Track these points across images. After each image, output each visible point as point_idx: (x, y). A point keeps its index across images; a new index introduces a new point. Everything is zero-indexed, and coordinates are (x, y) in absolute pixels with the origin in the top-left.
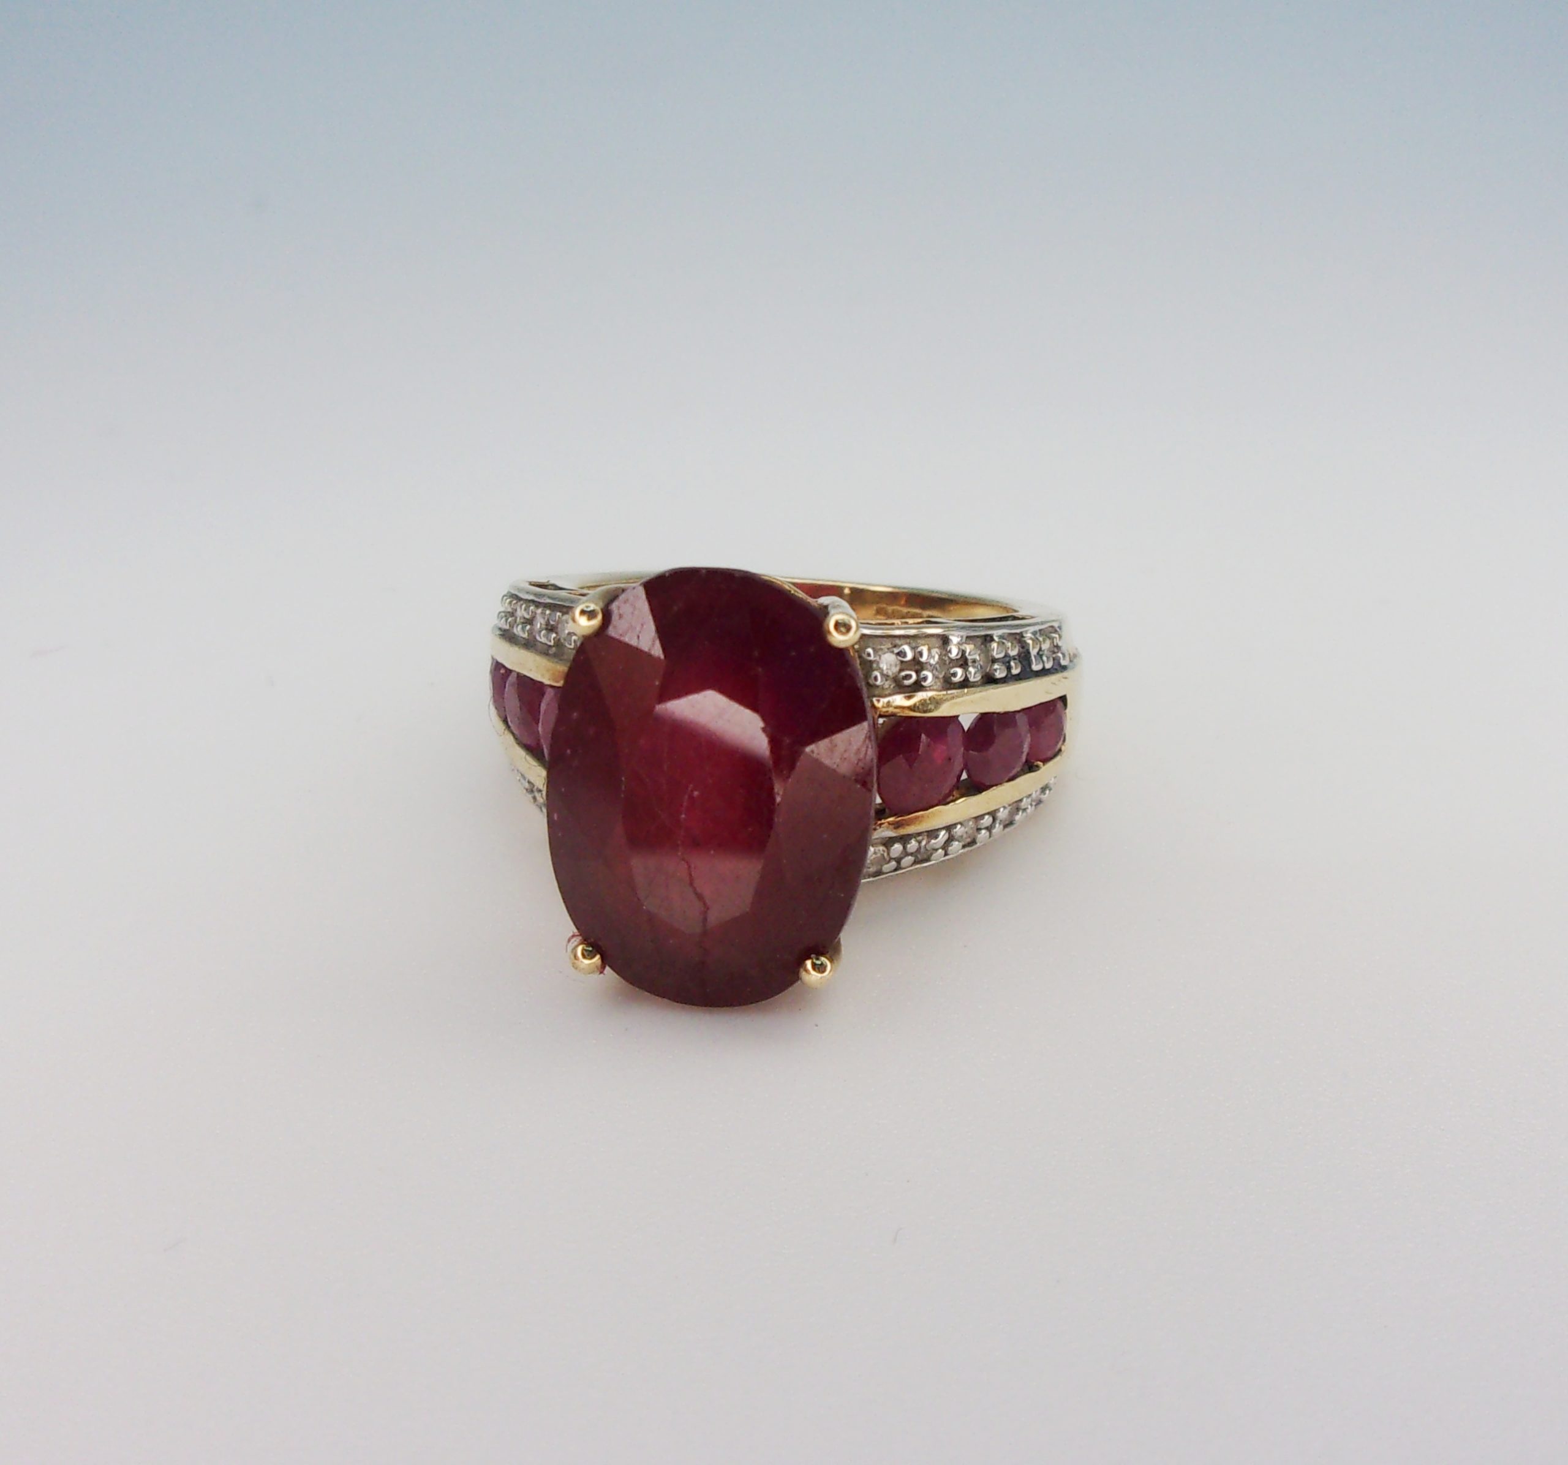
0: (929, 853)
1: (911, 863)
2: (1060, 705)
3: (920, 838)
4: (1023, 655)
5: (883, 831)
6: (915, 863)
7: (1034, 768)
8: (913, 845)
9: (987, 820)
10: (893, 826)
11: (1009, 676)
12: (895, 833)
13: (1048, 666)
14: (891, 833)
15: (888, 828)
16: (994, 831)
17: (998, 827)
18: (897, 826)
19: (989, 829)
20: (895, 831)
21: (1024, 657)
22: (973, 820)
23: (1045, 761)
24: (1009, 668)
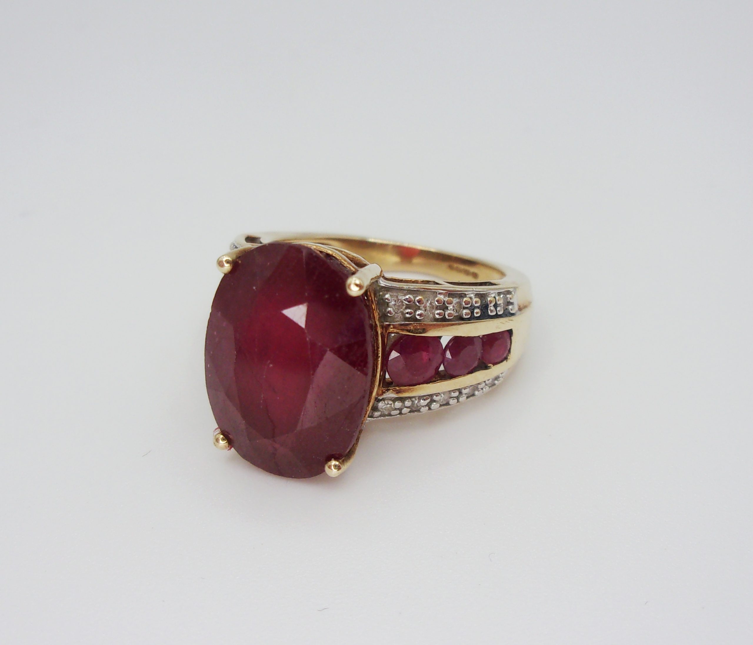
0: (419, 408)
1: (408, 412)
2: (506, 335)
3: (413, 399)
4: (484, 306)
5: (389, 394)
6: (410, 412)
7: (488, 367)
8: (408, 403)
9: (457, 394)
10: (395, 392)
11: (473, 317)
12: (398, 395)
13: (501, 313)
14: (394, 395)
15: (392, 393)
16: (461, 399)
17: (462, 399)
18: (398, 392)
19: (457, 398)
20: (396, 394)
21: (484, 307)
22: (448, 392)
23: (495, 364)
24: (472, 313)
